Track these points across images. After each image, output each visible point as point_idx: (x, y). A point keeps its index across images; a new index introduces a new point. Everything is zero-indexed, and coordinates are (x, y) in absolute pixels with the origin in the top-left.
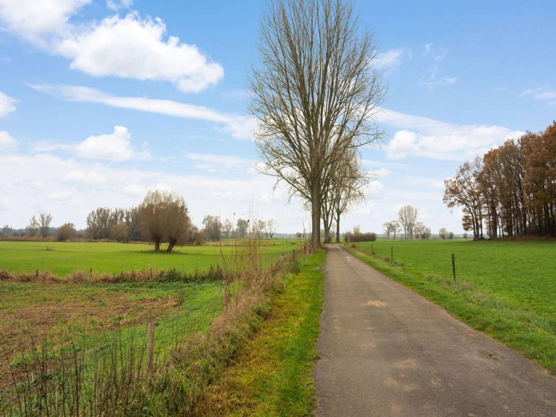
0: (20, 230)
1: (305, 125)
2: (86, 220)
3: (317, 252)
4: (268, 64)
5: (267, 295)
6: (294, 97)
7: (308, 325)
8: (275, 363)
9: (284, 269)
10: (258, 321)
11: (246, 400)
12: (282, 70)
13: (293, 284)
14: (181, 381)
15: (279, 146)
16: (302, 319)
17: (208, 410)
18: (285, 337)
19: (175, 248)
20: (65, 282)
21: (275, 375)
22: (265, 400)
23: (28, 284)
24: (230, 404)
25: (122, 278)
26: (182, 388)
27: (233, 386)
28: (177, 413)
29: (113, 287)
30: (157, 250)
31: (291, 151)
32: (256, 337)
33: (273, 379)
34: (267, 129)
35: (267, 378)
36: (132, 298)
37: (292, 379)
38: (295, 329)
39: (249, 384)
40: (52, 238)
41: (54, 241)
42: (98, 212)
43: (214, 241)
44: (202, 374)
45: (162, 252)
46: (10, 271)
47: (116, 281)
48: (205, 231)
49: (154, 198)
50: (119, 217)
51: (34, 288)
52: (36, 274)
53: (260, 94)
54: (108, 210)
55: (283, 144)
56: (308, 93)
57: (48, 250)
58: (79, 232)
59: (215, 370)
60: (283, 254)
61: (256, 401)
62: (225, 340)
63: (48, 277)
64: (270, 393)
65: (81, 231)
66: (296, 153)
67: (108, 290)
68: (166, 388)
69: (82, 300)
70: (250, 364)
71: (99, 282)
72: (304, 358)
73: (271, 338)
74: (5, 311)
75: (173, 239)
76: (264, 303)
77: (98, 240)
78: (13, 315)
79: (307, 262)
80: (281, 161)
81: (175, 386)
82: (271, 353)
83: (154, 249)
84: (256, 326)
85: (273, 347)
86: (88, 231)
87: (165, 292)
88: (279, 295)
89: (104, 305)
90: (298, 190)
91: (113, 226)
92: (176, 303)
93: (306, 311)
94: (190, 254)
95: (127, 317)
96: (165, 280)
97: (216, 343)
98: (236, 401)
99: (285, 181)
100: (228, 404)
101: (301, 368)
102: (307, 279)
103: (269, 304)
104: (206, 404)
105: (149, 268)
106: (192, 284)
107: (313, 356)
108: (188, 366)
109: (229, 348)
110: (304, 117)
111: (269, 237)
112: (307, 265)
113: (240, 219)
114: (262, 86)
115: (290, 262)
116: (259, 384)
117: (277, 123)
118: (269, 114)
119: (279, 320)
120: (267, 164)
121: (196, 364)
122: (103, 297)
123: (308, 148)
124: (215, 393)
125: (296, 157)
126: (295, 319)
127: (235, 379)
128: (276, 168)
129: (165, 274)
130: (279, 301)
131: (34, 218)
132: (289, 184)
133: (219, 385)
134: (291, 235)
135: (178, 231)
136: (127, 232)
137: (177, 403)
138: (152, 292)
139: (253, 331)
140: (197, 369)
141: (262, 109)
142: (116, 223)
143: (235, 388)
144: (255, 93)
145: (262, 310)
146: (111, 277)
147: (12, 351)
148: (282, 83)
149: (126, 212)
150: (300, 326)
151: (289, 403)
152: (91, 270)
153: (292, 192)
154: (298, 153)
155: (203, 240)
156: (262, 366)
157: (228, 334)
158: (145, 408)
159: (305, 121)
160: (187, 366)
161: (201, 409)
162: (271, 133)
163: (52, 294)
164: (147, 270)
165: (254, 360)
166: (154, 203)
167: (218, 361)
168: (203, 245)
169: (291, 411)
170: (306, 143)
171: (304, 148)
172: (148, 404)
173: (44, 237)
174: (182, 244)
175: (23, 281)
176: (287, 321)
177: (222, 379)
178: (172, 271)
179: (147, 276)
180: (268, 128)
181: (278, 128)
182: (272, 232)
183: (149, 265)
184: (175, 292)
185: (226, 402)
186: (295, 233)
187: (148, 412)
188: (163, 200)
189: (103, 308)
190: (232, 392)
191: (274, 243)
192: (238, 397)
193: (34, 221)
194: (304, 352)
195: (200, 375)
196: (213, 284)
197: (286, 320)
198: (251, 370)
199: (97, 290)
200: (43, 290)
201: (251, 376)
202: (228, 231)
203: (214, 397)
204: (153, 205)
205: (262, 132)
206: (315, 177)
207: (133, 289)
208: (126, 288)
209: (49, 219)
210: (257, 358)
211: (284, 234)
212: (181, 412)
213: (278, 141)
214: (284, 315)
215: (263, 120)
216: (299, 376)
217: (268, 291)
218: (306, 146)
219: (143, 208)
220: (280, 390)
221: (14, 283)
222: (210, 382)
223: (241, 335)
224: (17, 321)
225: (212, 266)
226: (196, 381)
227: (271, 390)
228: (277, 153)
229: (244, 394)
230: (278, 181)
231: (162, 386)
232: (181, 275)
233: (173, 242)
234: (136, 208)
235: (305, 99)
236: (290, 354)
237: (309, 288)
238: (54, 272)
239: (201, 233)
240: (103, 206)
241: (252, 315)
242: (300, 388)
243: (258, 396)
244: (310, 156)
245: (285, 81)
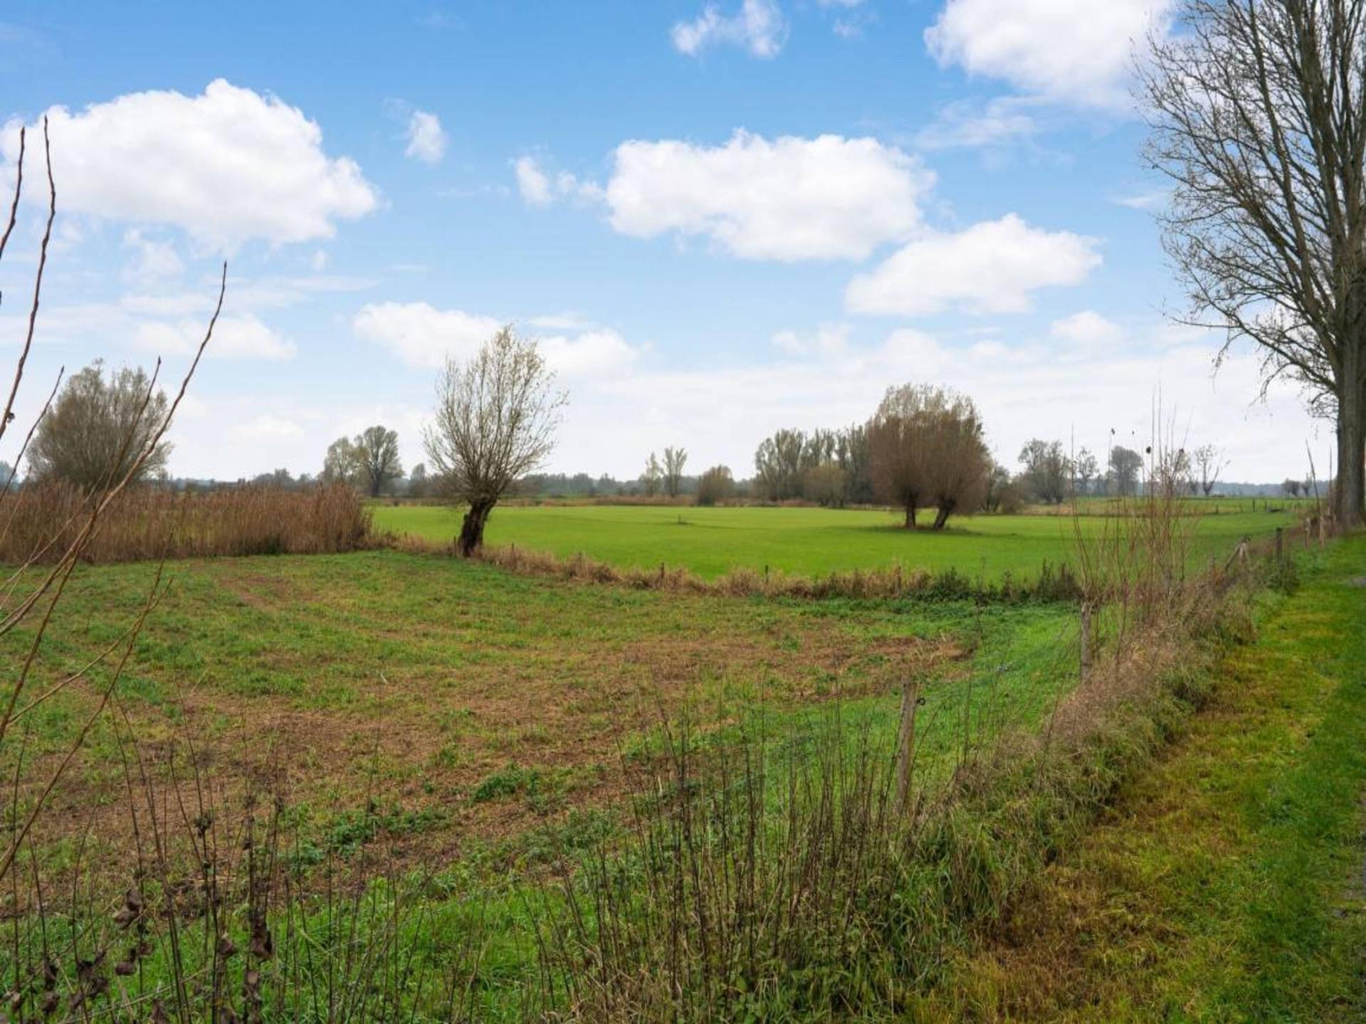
0: (629, 483)
1: (1317, 175)
2: (754, 458)
3: (1353, 535)
4: (1200, 22)
5: (1201, 648)
6: (1281, 98)
7: (1337, 740)
8: (1235, 835)
9: (1251, 577)
10: (1179, 714)
11: (1151, 920)
12: (1242, 31)
13: (1280, 621)
14: (981, 844)
15: (1231, 245)
16: (1313, 719)
17: (1048, 927)
18: (1261, 764)
19: (954, 521)
20: (716, 593)
21: (1236, 865)
22: (1209, 930)
23: (646, 594)
24: (1107, 922)
25: (832, 587)
26: (983, 861)
27: (1115, 878)
28: (970, 921)
29: (814, 606)
30: (911, 526)
31: (1268, 254)
32: (1176, 755)
33: (1231, 876)
34: (1195, 204)
35: (1213, 870)
36: (856, 633)
37: (1291, 885)
38: (1294, 745)
39: (1161, 879)
40: (689, 498)
41: (692, 505)
42: (778, 440)
43: (1049, 503)
44: (1031, 833)
45: (923, 529)
46: (613, 566)
47: (821, 593)
48: (1026, 477)
49: (901, 401)
50: (823, 451)
51: (656, 601)
52: (658, 572)
53: (1171, 108)
54: (800, 435)
55: (1245, 236)
56: (1328, 78)
57: (681, 523)
58: (740, 484)
59: (1065, 828)
60: (1246, 538)
61: (1181, 927)
62: (1090, 755)
63: (682, 581)
64: (1223, 912)
65: (744, 482)
66: (1288, 259)
67: (803, 614)
68: (943, 855)
69: (750, 634)
70: (1159, 825)
71: (784, 594)
72: (1326, 833)
73: (1219, 762)
74: (608, 645)
75: (947, 498)
76: (1195, 667)
77: (779, 502)
78: (621, 655)
79: (1320, 562)
80: (1239, 285)
81: (965, 855)
82: (1222, 805)
83: (903, 522)
84: (1174, 727)
85: (1225, 788)
86: (759, 482)
87: (931, 625)
88: (1238, 647)
89: (794, 645)
90: (1294, 362)
91: (811, 470)
92: (957, 652)
93: (1326, 698)
94: (988, 536)
95: (846, 677)
96: (932, 596)
97: (1066, 759)
98: (1123, 915)
99: (1252, 338)
100: (1101, 921)
101: (1316, 858)
102: (1325, 609)
103: (1209, 669)
104: (1043, 910)
105: (895, 566)
106: (996, 607)
107: (1357, 831)
108: (994, 810)
109: (1101, 776)
110: (1313, 152)
111: (1201, 493)
112: (1323, 571)
113: (1117, 448)
114: (1178, 87)
115: (1269, 560)
116: (1189, 884)
117: (1226, 181)
118: (1202, 159)
119: (1244, 716)
120: (1196, 297)
121: (1016, 806)
122: (794, 629)
123: (1326, 241)
124: (1066, 886)
125: (1285, 269)
126: (1289, 717)
127: (1118, 857)
128: (1223, 305)
129: (931, 582)
130: (1238, 665)
131: (653, 457)
132: (1264, 347)
133: (1076, 866)
134: (1267, 486)
135: (961, 481)
136: (842, 484)
137: (971, 895)
138: (900, 623)
139: (1166, 738)
140: (1016, 819)
141: (1180, 149)
142: (817, 464)
143: (1118, 881)
144: (1160, 110)
145: (1188, 684)
146: (810, 585)
147: (623, 728)
148: (1242, 66)
149: (839, 437)
150: (1309, 740)
151: (1283, 952)
152: (767, 568)
153: (1272, 368)
154: (1294, 257)
155: (1022, 502)
156: (1194, 835)
157: (1097, 740)
158: (896, 896)
159: (1318, 163)
160: (993, 808)
161: (1029, 920)
162: (1206, 212)
163: (691, 616)
164: (889, 571)
165: (1171, 815)
166: (901, 416)
167: (1073, 808)
168: (1021, 514)
169: (1294, 978)
170: (1318, 227)
171: (1312, 240)
172: (903, 888)
173: (673, 496)
174: (969, 512)
175: (638, 587)
176: (1267, 721)
177: (1083, 852)
178: (947, 576)
179: (890, 585)
180: (1198, 198)
181: (1229, 195)
182: (1209, 480)
183: (894, 559)
184: (954, 625)
185: (1097, 914)
186: (1280, 481)
187: (902, 907)
188: (922, 407)
189: (794, 654)
190: (1111, 891)
191: (1214, 509)
192: (1131, 908)
193: (654, 463)
194: (1326, 816)
195: (1026, 834)
196: (1049, 611)
197: (1263, 717)
198: (1162, 840)
199: (780, 613)
200: (674, 607)
201: (1166, 858)
202: (1086, 478)
203: (1065, 896)
204: (899, 420)
205: (1182, 210)
206: (1350, 321)
207: (857, 613)
208: (842, 611)
209: (681, 458)
210: (1178, 813)
211: (1246, 485)
212: (981, 919)
213: (1229, 232)
214: (1254, 704)
215: (1182, 180)
216: (1315, 882)
217: (1205, 636)
218: (1318, 235)
219: (877, 427)
220: (1253, 912)
221: (621, 590)
222: (1052, 856)
223: (1134, 746)
224: (630, 667)
225: (1048, 565)
226: (1015, 849)
227: (1226, 905)
228: (1227, 266)
229: (1146, 902)
230: (1229, 341)
231: (933, 849)
232: (970, 585)
233: (948, 506)
234: (861, 428)
235: (1317, 98)
236: (1280, 814)
237: (1331, 634)
238: (694, 570)
239: (1015, 484)
240: (788, 428)
241: (1163, 695)
242: (1318, 916)
243: (1187, 916)
244: (1333, 262)
245: (1251, 57)
